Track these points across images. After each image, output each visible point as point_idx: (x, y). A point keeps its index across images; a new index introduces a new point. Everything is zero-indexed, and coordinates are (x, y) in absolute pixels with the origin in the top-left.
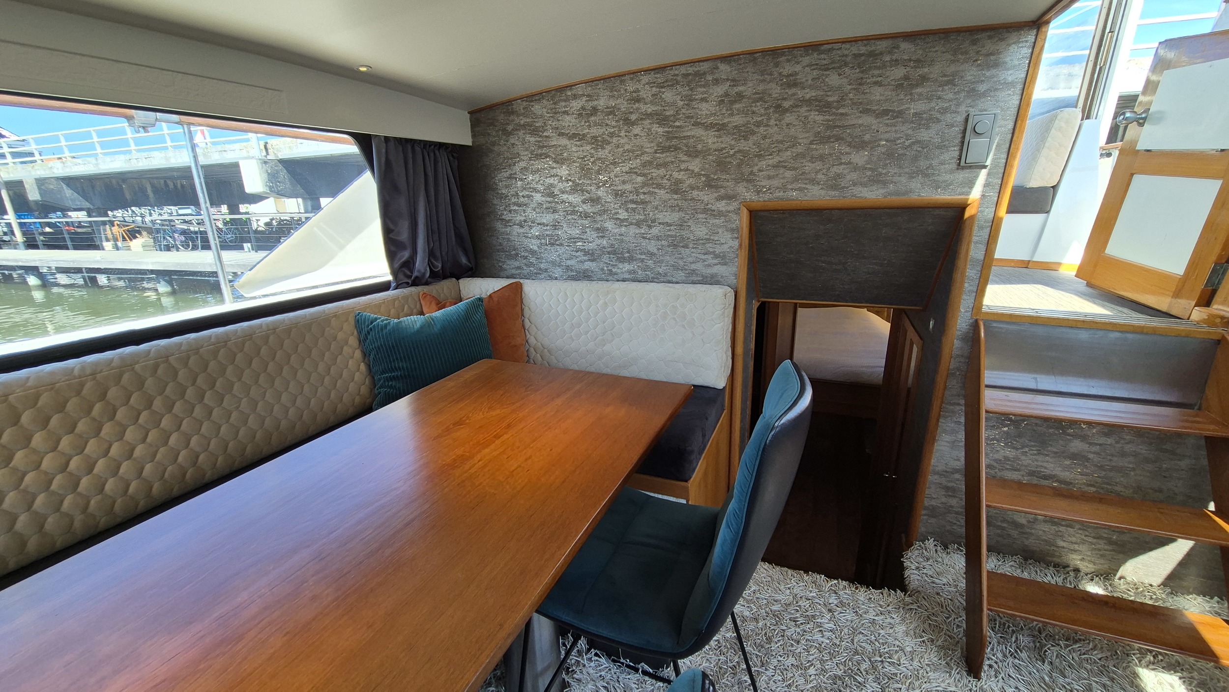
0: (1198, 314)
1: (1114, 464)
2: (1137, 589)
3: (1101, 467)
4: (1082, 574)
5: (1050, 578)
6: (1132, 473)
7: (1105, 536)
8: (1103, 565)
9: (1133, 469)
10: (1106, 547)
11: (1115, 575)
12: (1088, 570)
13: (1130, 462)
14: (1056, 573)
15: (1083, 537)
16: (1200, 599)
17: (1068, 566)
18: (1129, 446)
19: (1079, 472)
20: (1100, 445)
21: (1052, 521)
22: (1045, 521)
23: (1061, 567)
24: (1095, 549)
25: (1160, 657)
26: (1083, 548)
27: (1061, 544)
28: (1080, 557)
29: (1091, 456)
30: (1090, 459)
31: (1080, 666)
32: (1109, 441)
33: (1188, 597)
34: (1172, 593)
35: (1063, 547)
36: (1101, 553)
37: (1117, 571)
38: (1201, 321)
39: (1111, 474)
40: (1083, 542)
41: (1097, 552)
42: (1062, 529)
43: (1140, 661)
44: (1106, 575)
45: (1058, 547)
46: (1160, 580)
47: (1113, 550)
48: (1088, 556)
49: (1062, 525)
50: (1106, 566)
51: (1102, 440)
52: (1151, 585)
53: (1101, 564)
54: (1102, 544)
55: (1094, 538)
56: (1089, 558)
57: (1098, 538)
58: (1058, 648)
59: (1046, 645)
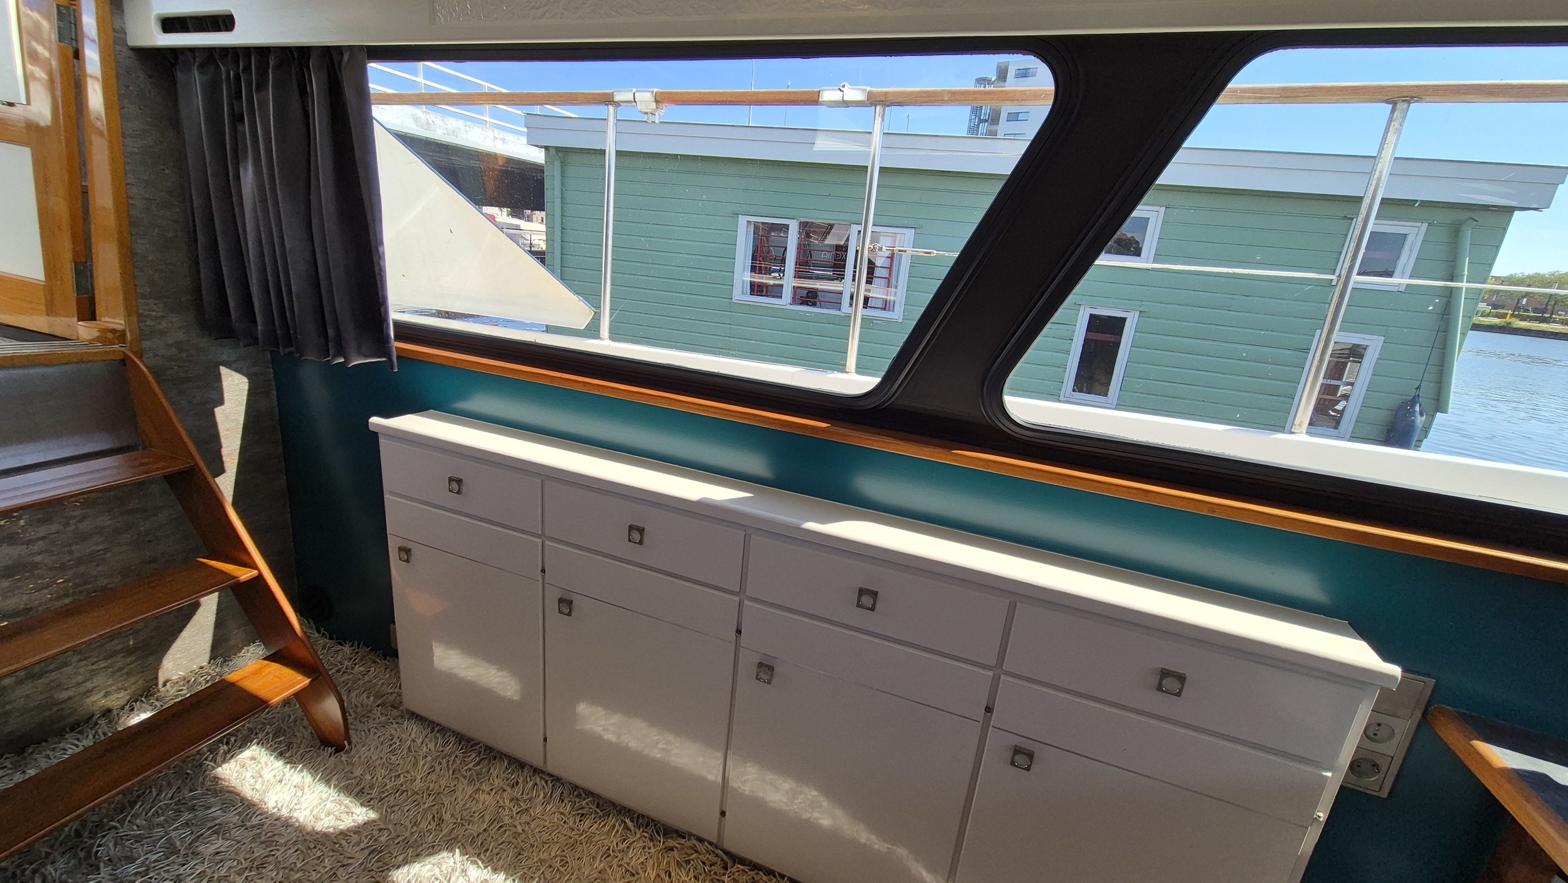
0: (85, 331)
1: (77, 555)
2: (188, 682)
3: (63, 568)
4: (115, 712)
5: (72, 747)
6: (108, 555)
7: (119, 647)
8: (135, 684)
9: (106, 550)
10: (128, 660)
11: (157, 685)
12: (122, 702)
13: (97, 544)
14: (79, 736)
15: (90, 667)
16: (252, 648)
17: (92, 716)
18: (86, 523)
19: (32, 589)
20: (43, 538)
21: (32, 674)
22: (21, 682)
23: (82, 724)
24: (114, 673)
25: (233, 739)
26: (98, 680)
27: (64, 695)
28: (102, 694)
29: (38, 559)
30: (38, 564)
31: (151, 827)
32: (54, 528)
33: (241, 654)
34: (225, 661)
35: (70, 698)
36: (125, 671)
37: (157, 678)
38: (94, 340)
39: (82, 569)
40: (94, 673)
41: (119, 674)
42: (53, 676)
43: (215, 762)
44: (147, 691)
45: (64, 701)
46: (207, 656)
47: (138, 659)
48: (112, 685)
49: (52, 671)
50: (140, 682)
51: (43, 530)
52: (201, 668)
53: (134, 684)
54: (120, 661)
55: (106, 659)
56: (114, 688)
57: (111, 657)
58: (112, 833)
59: (92, 845)
